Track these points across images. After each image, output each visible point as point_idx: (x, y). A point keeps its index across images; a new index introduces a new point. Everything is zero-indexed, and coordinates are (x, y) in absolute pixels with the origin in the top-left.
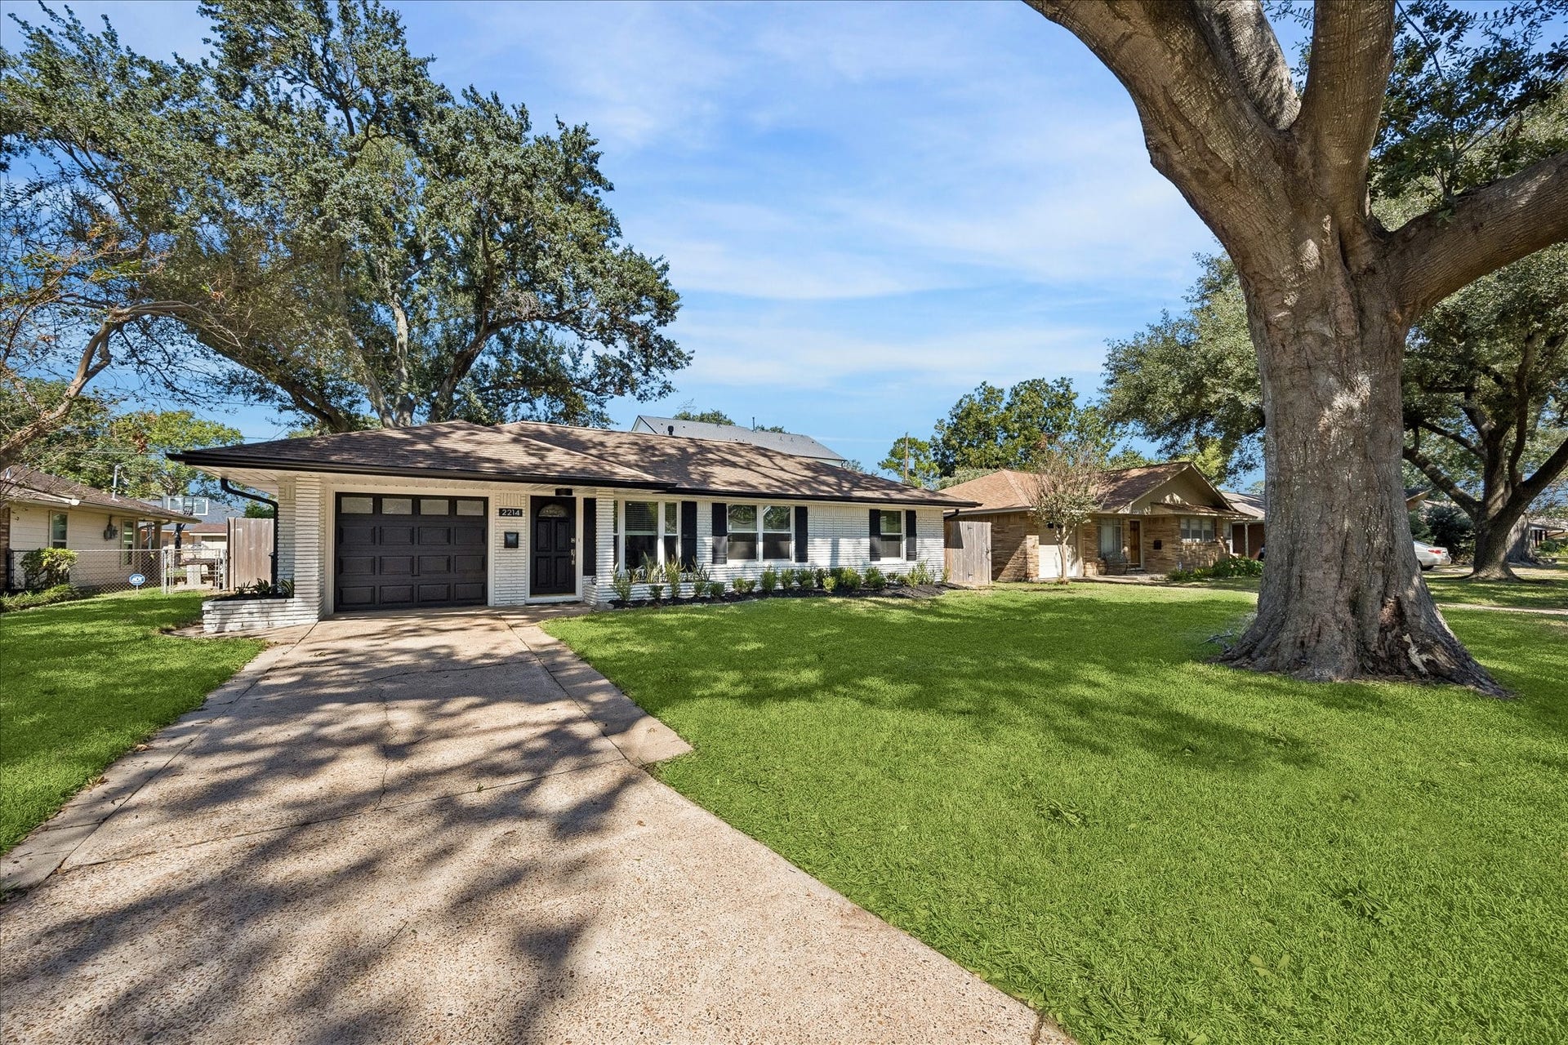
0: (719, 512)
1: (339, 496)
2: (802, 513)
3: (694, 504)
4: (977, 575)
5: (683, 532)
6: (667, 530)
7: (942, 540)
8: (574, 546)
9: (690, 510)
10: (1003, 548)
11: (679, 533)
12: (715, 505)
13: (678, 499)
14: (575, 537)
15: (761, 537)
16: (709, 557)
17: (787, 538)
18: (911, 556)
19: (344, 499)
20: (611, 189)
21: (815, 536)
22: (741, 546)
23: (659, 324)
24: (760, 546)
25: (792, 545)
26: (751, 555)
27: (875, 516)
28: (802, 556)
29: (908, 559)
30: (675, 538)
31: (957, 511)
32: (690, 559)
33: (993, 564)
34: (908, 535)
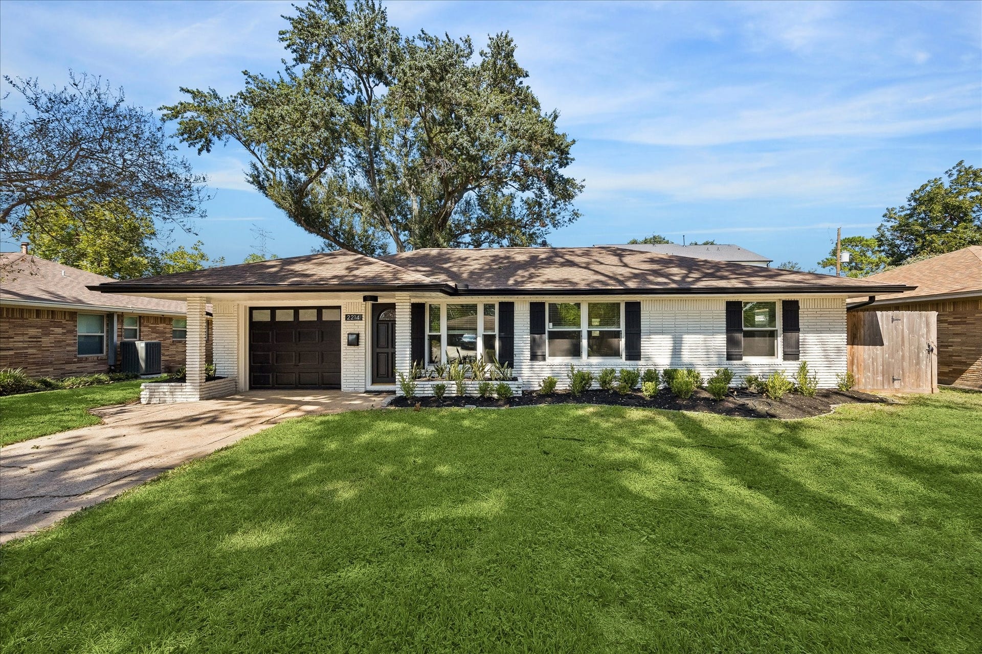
0: (537, 311)
1: (252, 309)
2: (634, 311)
3: (512, 304)
4: (910, 379)
5: (500, 331)
6: (485, 328)
7: (845, 336)
9: (507, 311)
10: (962, 344)
11: (496, 332)
12: (532, 305)
13: (496, 300)
15: (585, 335)
16: (527, 354)
17: (617, 335)
18: (792, 354)
19: (254, 311)
20: (527, 76)
21: (651, 333)
22: (565, 344)
23: (561, 166)
24: (584, 343)
25: (622, 342)
26: (575, 352)
27: (733, 310)
28: (634, 353)
29: (785, 359)
30: (494, 336)
31: (872, 299)
32: (507, 357)
33: (940, 363)
34: (785, 330)
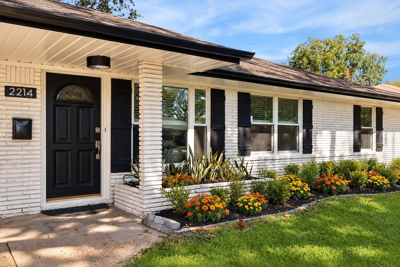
5: (211, 122)
6: (196, 120)
8: (98, 137)
11: (208, 123)
13: (208, 86)
14: (99, 125)
15: (276, 129)
16: (236, 149)
18: (378, 147)
24: (275, 138)
25: (300, 137)
28: (308, 148)
29: (377, 150)
34: (376, 129)
